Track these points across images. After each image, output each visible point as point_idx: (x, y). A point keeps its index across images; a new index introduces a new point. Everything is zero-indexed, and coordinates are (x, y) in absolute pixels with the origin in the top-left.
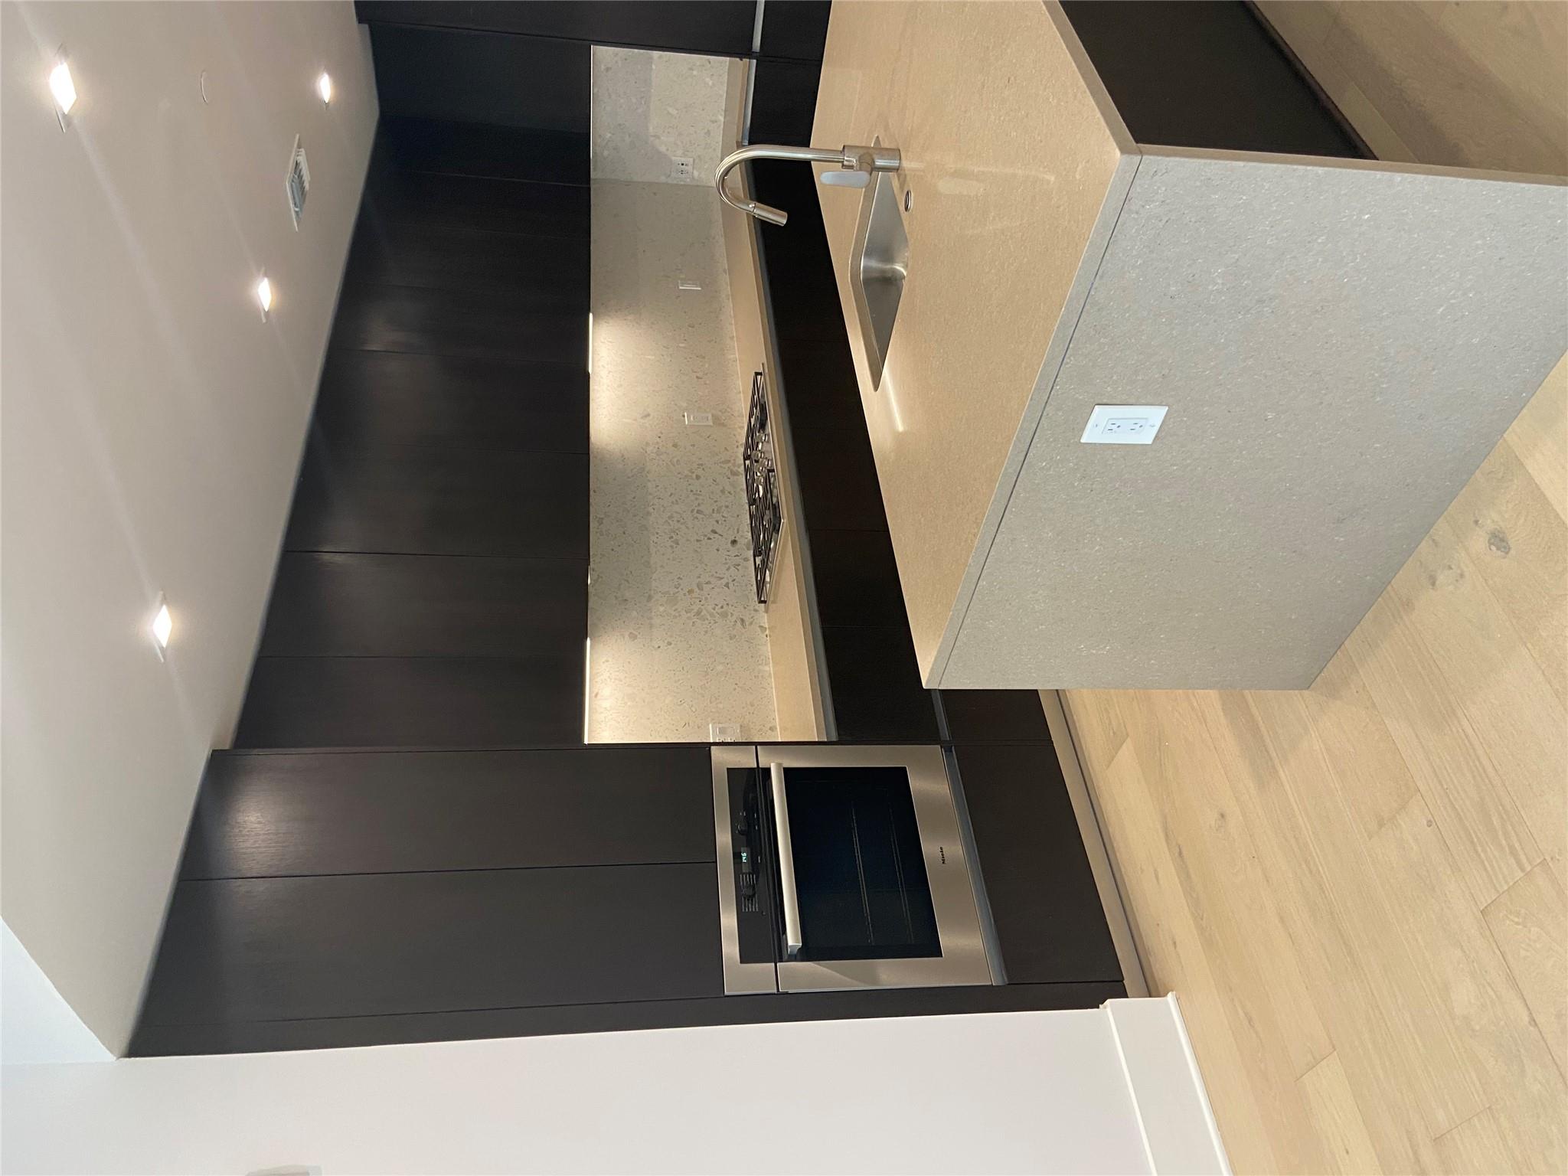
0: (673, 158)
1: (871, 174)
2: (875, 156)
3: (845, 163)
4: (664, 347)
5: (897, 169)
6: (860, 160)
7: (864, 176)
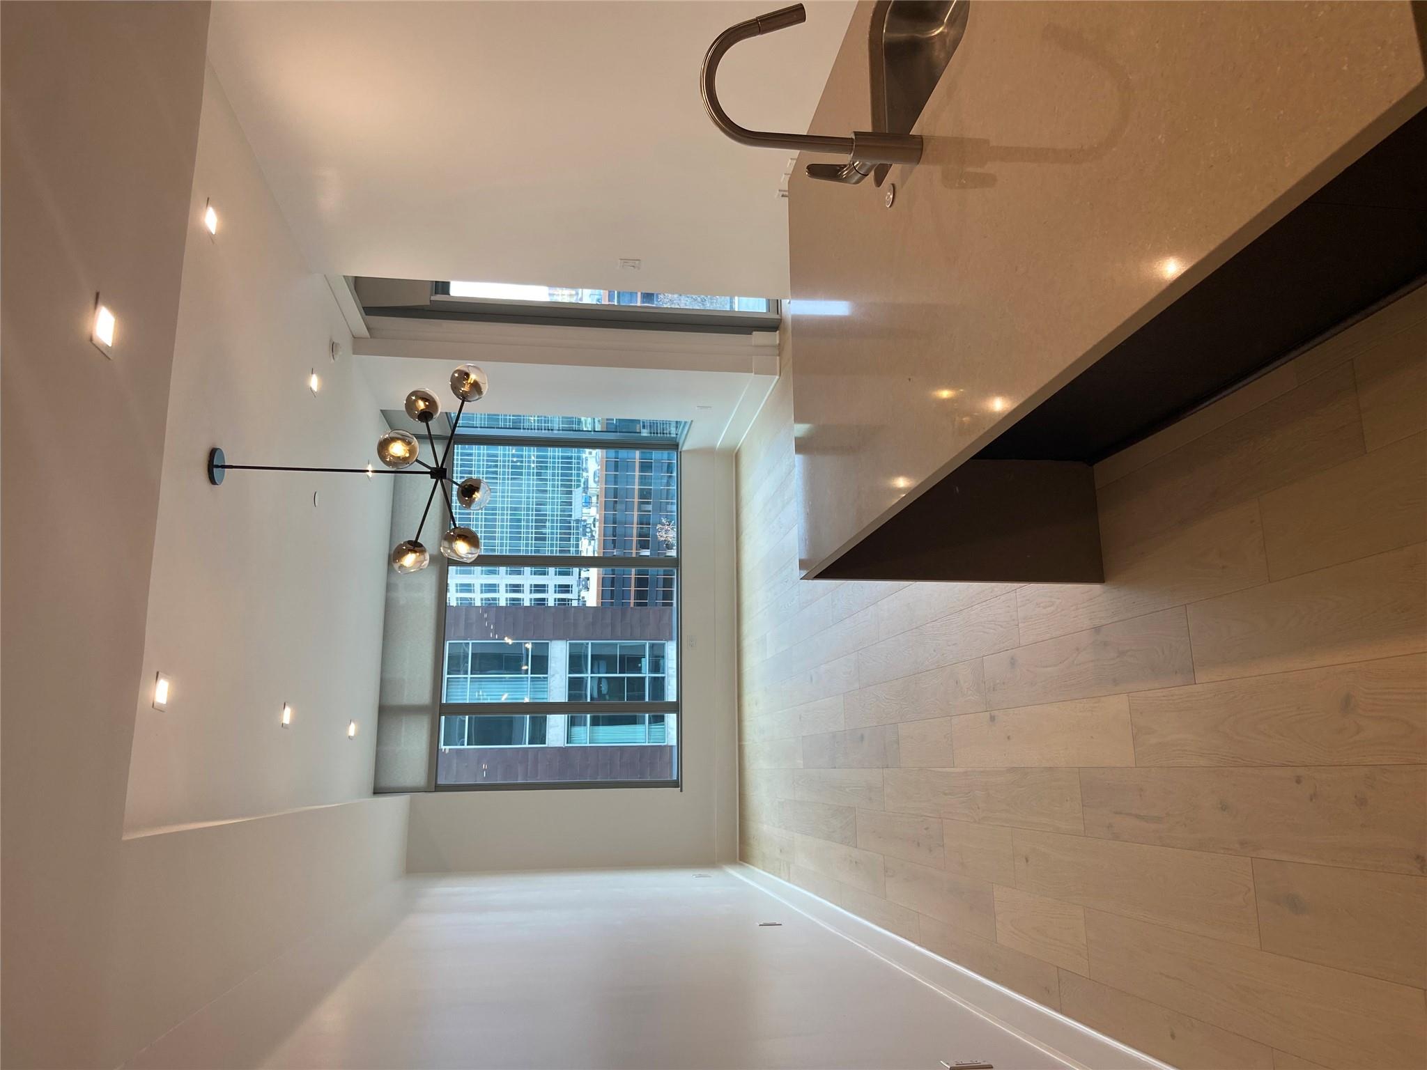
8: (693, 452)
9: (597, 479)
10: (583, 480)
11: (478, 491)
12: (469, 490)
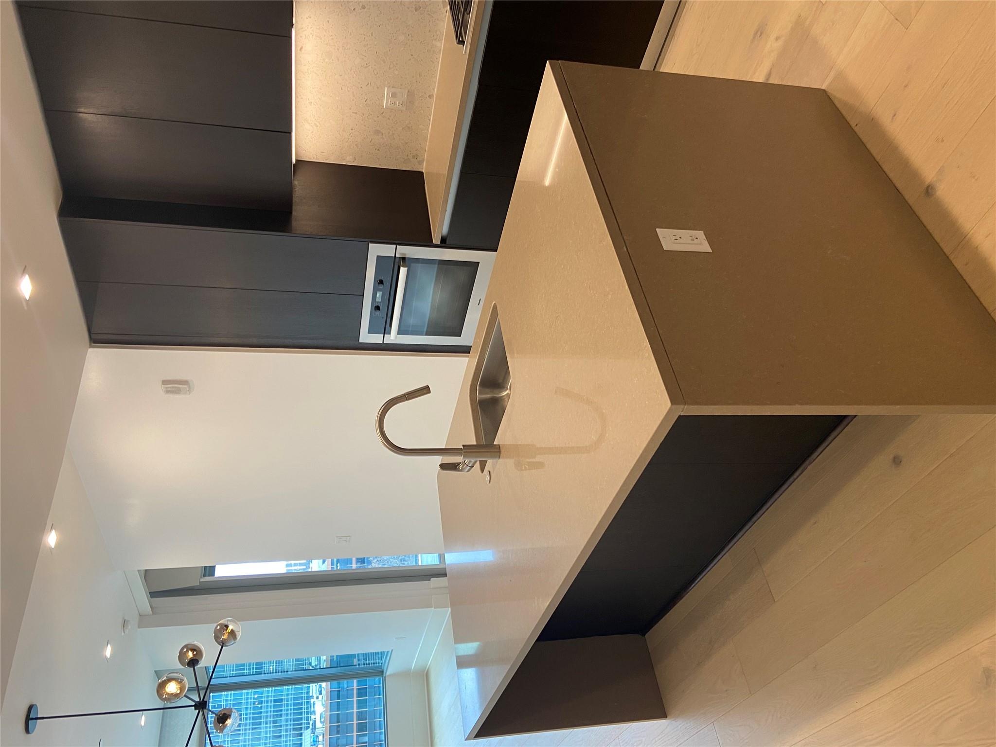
8: (395, 675)
9: (322, 720)
10: (311, 722)
11: (230, 719)
12: (222, 718)
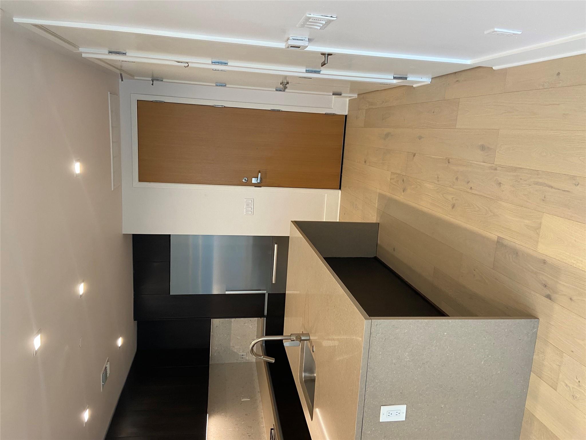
0: (239, 354)
1: (300, 342)
2: (301, 336)
3: (292, 339)
4: (236, 424)
5: (309, 340)
6: (296, 338)
7: (298, 342)
